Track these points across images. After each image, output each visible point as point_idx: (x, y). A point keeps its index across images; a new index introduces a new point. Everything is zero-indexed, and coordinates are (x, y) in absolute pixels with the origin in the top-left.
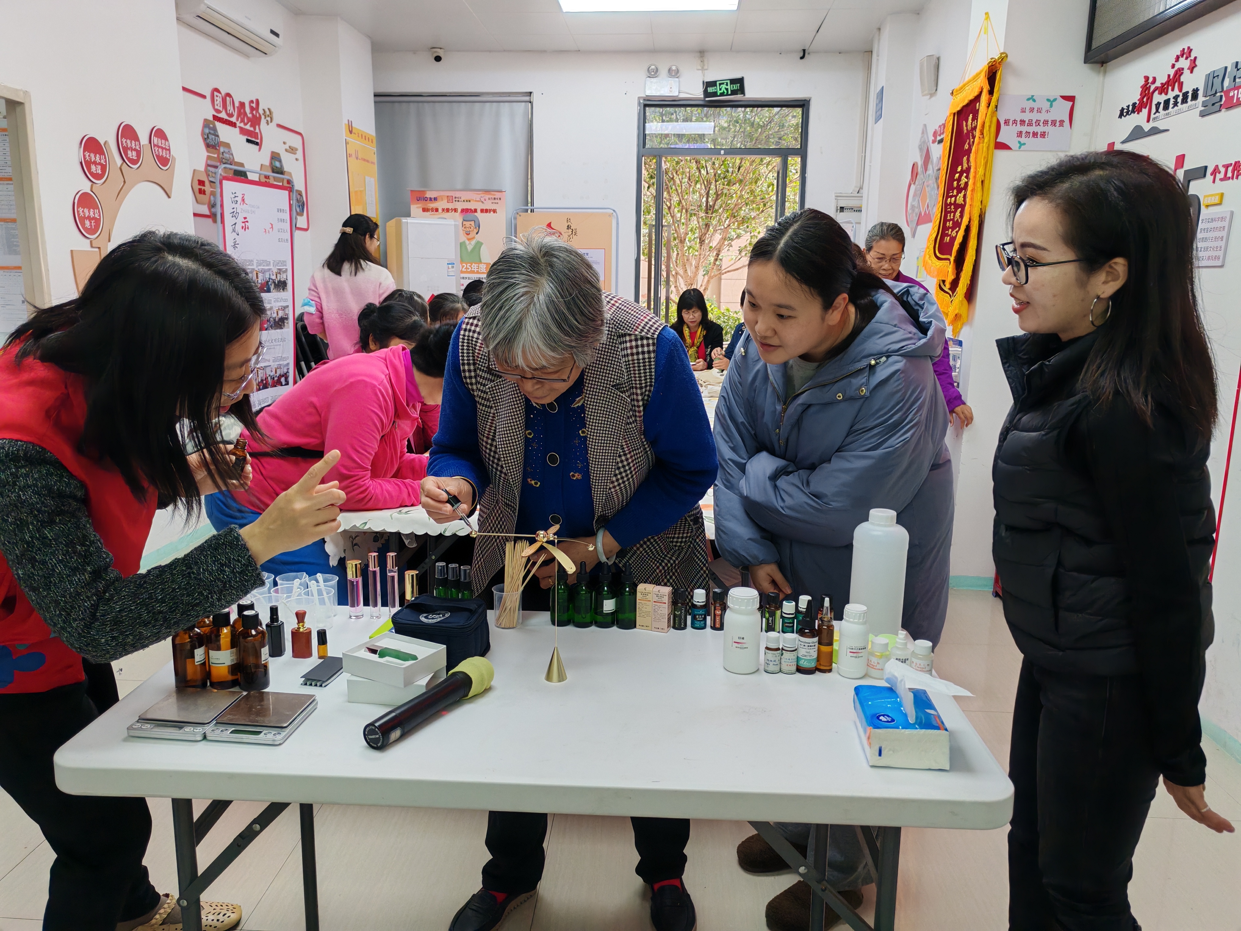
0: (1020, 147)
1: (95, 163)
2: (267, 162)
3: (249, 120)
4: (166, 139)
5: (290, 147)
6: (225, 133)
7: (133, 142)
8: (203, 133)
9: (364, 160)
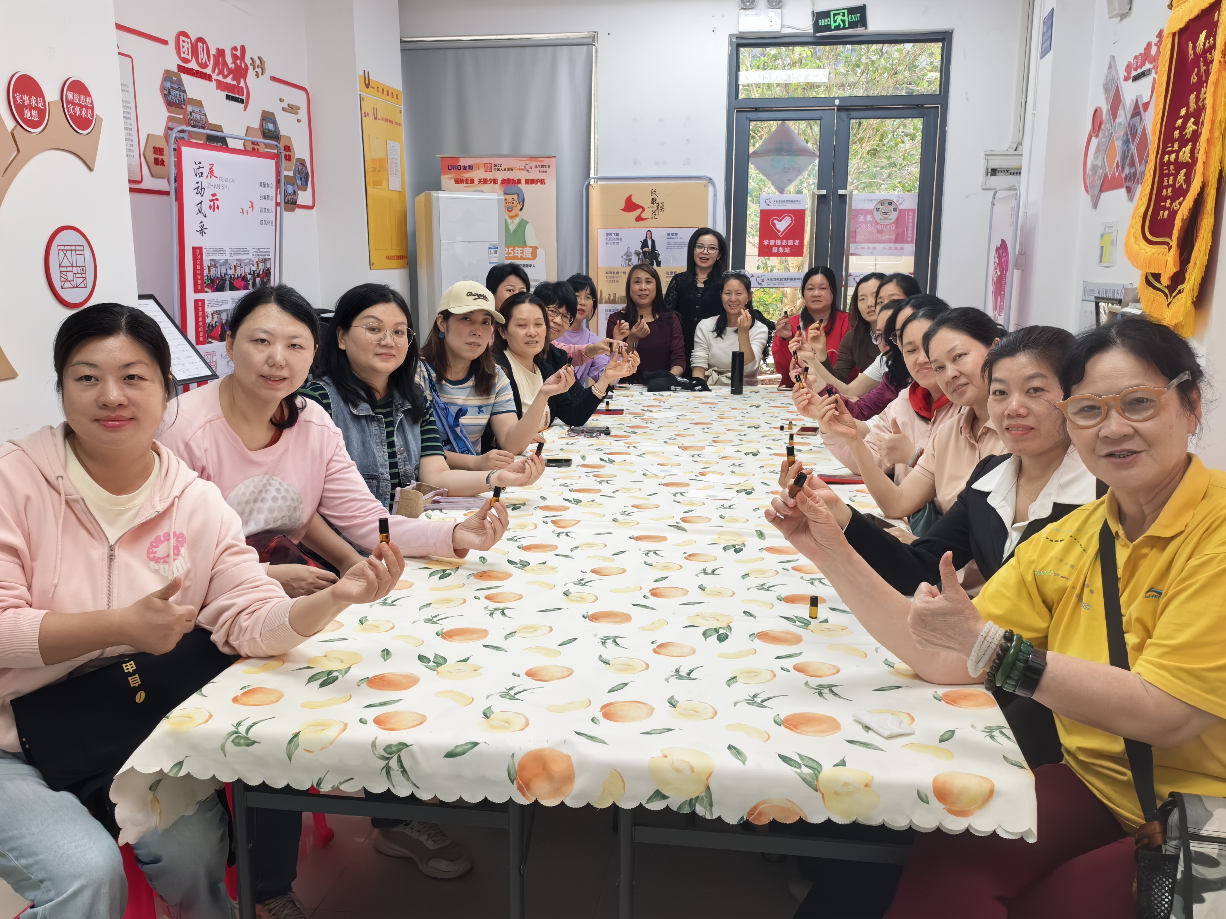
2: (256, 124)
3: (230, 71)
4: (86, 93)
5: (289, 105)
6: (195, 88)
7: (33, 98)
8: (162, 88)
9: (386, 120)
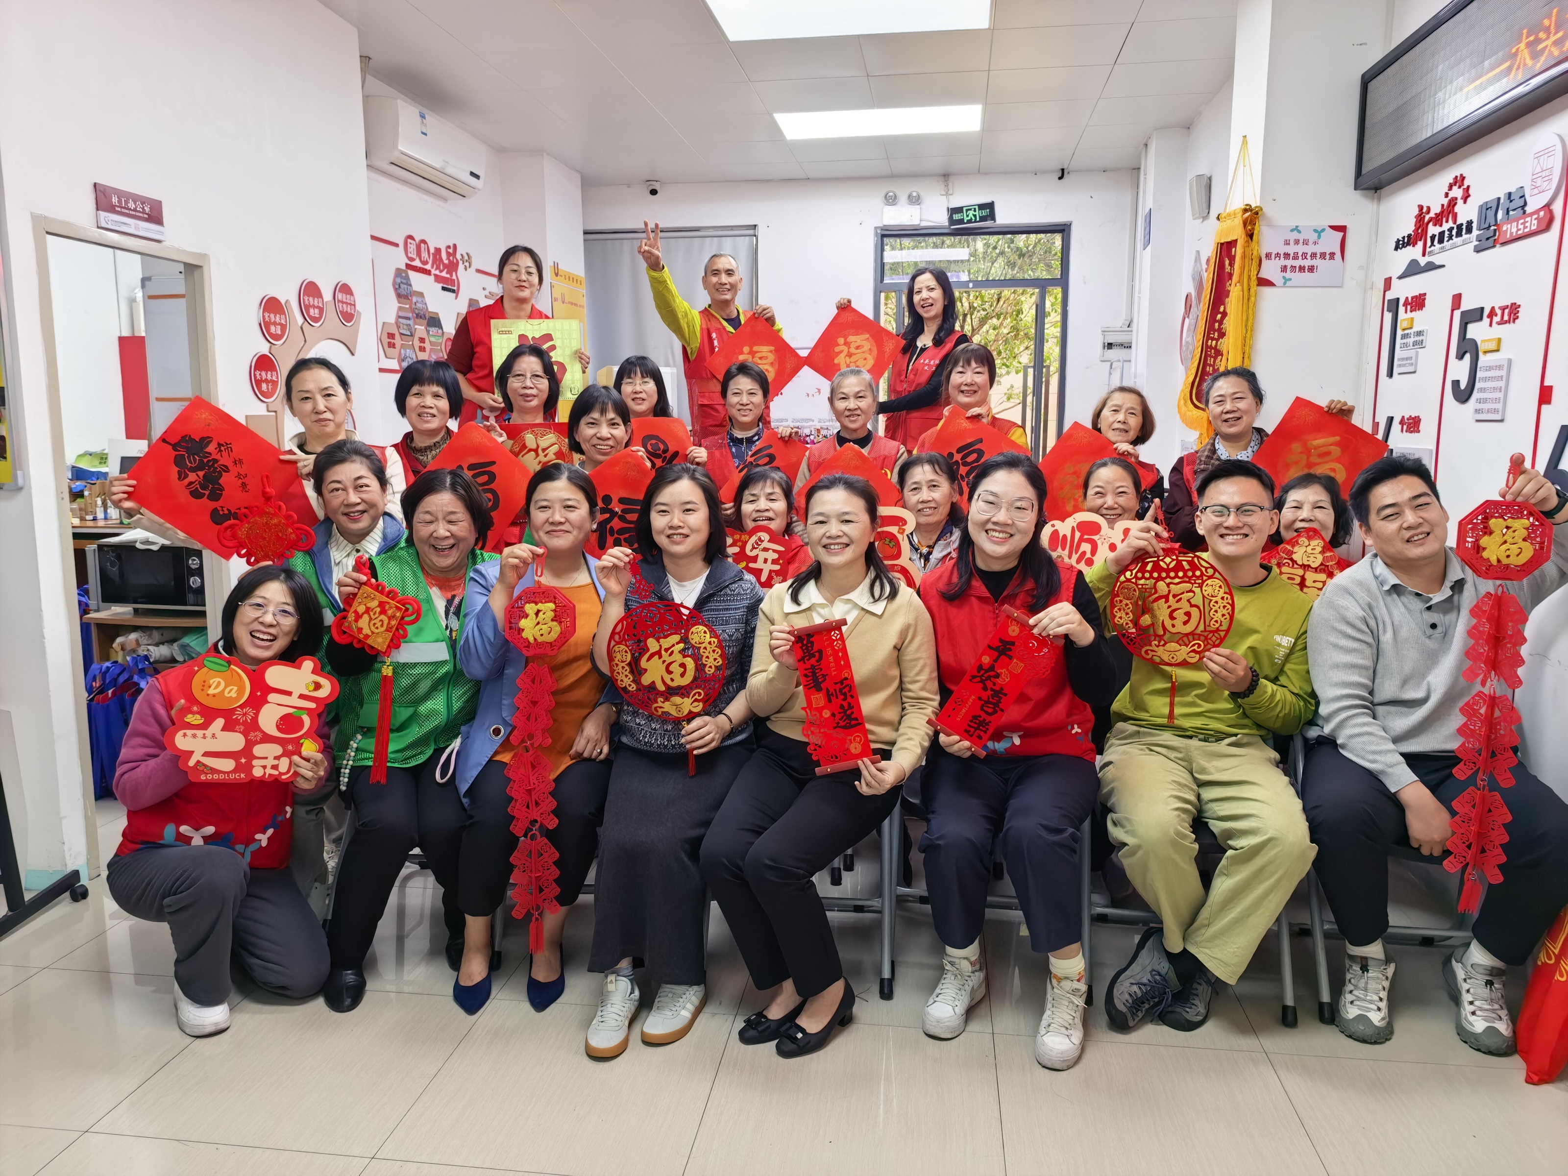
0: (1285, 283)
1: (275, 324)
3: (445, 266)
4: (351, 294)
6: (418, 282)
7: (316, 299)
8: (394, 284)
9: (572, 303)
